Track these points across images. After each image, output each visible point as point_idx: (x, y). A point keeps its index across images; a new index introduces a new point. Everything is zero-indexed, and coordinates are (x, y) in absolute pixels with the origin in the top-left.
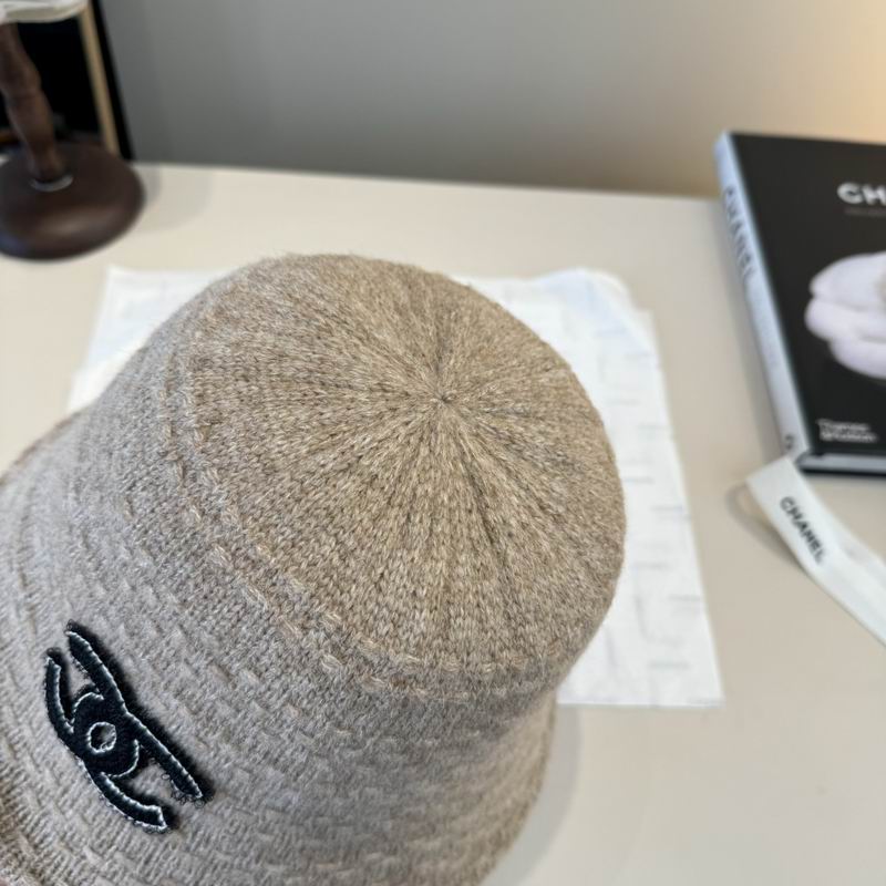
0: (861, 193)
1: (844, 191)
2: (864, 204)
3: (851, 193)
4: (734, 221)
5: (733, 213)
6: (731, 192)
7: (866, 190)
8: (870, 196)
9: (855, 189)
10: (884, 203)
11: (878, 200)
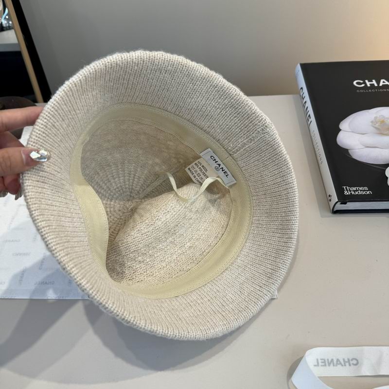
0: (365, 83)
1: (355, 83)
2: (366, 87)
3: (358, 83)
4: (304, 101)
6: (302, 88)
7: (367, 81)
8: (368, 84)
9: (362, 82)
10: (376, 85)
11: (372, 85)
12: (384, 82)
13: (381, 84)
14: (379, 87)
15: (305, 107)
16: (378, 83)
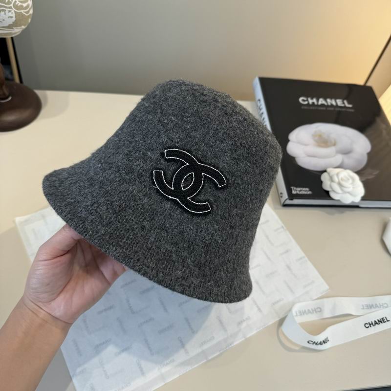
0: (307, 100)
1: (301, 99)
2: (308, 104)
3: (303, 100)
4: (261, 112)
5: (260, 109)
6: (259, 100)
7: (309, 99)
8: (311, 101)
9: (305, 99)
10: (316, 103)
11: (313, 103)
12: (322, 101)
13: (320, 103)
14: (318, 105)
15: (261, 117)
16: (318, 101)
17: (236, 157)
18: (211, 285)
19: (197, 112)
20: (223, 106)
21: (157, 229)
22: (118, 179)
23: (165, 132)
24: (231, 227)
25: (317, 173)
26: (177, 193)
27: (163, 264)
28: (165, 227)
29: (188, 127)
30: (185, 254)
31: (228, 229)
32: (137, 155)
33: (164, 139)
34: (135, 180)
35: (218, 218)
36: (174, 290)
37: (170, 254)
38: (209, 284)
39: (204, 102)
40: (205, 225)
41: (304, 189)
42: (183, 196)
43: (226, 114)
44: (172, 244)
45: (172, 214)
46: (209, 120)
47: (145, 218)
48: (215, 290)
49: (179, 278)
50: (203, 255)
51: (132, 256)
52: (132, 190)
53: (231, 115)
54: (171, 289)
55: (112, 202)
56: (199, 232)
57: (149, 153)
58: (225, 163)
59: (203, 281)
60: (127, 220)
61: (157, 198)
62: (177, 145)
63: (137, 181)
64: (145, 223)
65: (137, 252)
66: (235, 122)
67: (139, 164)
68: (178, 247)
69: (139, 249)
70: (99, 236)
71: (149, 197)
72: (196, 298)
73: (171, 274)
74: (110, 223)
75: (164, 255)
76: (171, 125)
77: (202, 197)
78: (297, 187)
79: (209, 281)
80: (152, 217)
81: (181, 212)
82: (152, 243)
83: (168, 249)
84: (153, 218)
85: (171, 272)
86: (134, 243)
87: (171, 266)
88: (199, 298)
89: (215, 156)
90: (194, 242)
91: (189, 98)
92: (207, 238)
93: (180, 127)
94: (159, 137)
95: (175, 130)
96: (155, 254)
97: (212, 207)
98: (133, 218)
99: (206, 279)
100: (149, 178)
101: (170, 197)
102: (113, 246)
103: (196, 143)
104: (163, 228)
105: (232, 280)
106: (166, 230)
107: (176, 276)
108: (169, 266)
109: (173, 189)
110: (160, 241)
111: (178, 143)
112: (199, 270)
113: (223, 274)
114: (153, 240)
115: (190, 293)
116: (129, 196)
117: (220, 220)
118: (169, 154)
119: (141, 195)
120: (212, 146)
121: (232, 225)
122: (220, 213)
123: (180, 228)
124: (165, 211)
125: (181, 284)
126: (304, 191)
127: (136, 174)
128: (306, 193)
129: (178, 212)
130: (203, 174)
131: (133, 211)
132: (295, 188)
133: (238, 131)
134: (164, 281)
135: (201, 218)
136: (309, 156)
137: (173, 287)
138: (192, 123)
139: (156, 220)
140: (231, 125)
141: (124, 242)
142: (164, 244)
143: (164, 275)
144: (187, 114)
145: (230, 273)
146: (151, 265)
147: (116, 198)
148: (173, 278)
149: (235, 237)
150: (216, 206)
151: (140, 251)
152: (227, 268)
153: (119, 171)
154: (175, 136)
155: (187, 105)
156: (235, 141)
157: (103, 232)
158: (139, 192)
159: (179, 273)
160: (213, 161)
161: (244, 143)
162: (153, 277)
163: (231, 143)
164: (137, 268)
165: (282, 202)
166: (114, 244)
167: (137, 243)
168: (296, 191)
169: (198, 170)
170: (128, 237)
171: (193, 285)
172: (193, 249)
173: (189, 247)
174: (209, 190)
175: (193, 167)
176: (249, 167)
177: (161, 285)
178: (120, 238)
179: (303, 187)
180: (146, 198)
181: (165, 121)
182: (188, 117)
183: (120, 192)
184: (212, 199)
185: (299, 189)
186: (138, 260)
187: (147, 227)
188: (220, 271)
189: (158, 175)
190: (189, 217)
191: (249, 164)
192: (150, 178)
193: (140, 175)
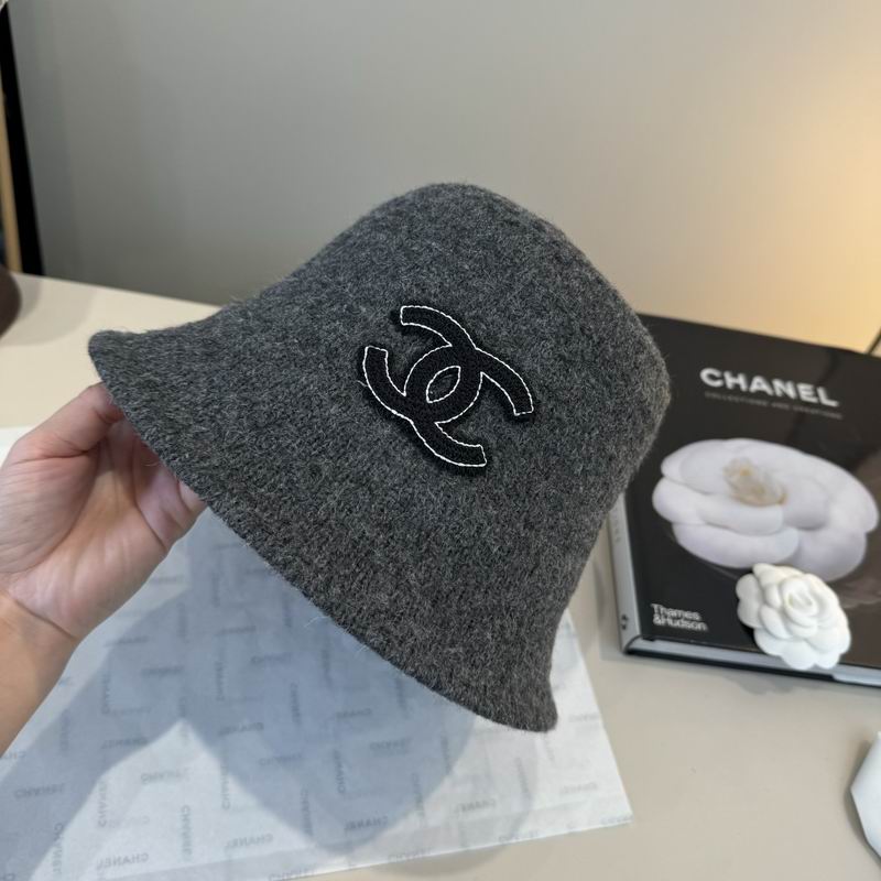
10: (743, 387)
12: (759, 384)
14: (748, 394)
16: (749, 382)
17: (566, 354)
18: (455, 654)
19: (492, 239)
20: (554, 242)
21: (348, 481)
22: (277, 355)
23: (410, 270)
24: (528, 525)
25: (727, 574)
26: (413, 404)
27: (347, 566)
28: (368, 481)
29: (467, 267)
30: (405, 556)
31: (520, 525)
32: (334, 309)
33: (405, 283)
34: (318, 361)
35: (501, 491)
36: (361, 637)
37: (368, 548)
38: (453, 651)
39: (512, 224)
40: (467, 498)
41: (687, 615)
42: (425, 416)
43: (558, 258)
44: (378, 525)
45: (393, 453)
46: (517, 261)
47: (324, 451)
48: (465, 672)
49: (380, 612)
50: (449, 573)
51: (273, 529)
52: (305, 383)
53: (569, 264)
54: (353, 633)
55: (254, 404)
56: (449, 512)
57: (364, 310)
58: (536, 362)
59: (438, 637)
60: (279, 445)
61: (364, 410)
62: (433, 300)
63: (321, 366)
64: (321, 462)
65: (287, 523)
66: (576, 279)
67: (335, 330)
68: (392, 537)
69: (295, 517)
70: (203, 468)
71: (344, 405)
72: (412, 675)
73: (362, 597)
74: (237, 448)
75: (354, 547)
76: (426, 257)
77: (470, 431)
78: (667, 606)
79: (453, 644)
80: (342, 450)
81: (415, 453)
82: (330, 511)
83: (367, 534)
84: (344, 453)
85: (364, 592)
86: (285, 502)
87: (365, 578)
88: (419, 679)
89: (518, 342)
90: (433, 534)
91: (479, 212)
92: (465, 531)
93: (446, 263)
94: (394, 278)
95: (433, 269)
96: (331, 539)
97: (490, 459)
98: (294, 445)
99: (444, 635)
100: (352, 362)
101: (394, 412)
102: (233, 496)
103: (479, 305)
104: (362, 481)
105: (509, 666)
106: (370, 489)
107: (373, 603)
108: (361, 576)
109: (404, 394)
110: (350, 510)
111: (436, 296)
112: (433, 606)
113: (489, 636)
114: (333, 503)
115: (401, 658)
116: (295, 395)
117: (505, 496)
118: (409, 315)
119: (325, 396)
120: (513, 318)
121: (532, 520)
122: (506, 478)
123: (404, 492)
124: (376, 443)
125: (382, 628)
126: (686, 619)
127: (323, 349)
128: (690, 626)
129: (406, 452)
130: (482, 373)
131: (299, 430)
132: (662, 609)
133: (580, 299)
134: (341, 608)
135: (458, 479)
136: (710, 524)
137: (360, 630)
138: (476, 261)
139: (351, 459)
140: (566, 283)
141: (262, 495)
142: (360, 521)
143: (344, 594)
144: (467, 241)
145: (506, 642)
146: (316, 561)
147: (265, 396)
148: (365, 608)
149: (533, 552)
150: (501, 461)
151: (297, 522)
152: (502, 626)
153: (285, 337)
154: (432, 282)
155: (472, 224)
156: (570, 320)
157: (215, 462)
158: (322, 389)
159: (383, 598)
160: (510, 351)
161: (590, 330)
162: (316, 590)
163: (560, 320)
164: (280, 559)
165: (625, 643)
166: (235, 491)
167: (293, 504)
168: (666, 617)
169: (473, 363)
170: (274, 486)
171: (411, 641)
172: (427, 551)
173: (418, 544)
174: (490, 418)
175: (462, 352)
176: (593, 387)
177: (333, 615)
178: (255, 483)
179: (686, 610)
180: (336, 406)
181: (415, 248)
182: (469, 247)
183: (277, 385)
184: (492, 442)
185: (674, 613)
186: (286, 541)
187: (326, 471)
188: (485, 628)
189: (376, 358)
190: (432, 469)
191: (593, 381)
192: (355, 362)
193: (332, 354)
